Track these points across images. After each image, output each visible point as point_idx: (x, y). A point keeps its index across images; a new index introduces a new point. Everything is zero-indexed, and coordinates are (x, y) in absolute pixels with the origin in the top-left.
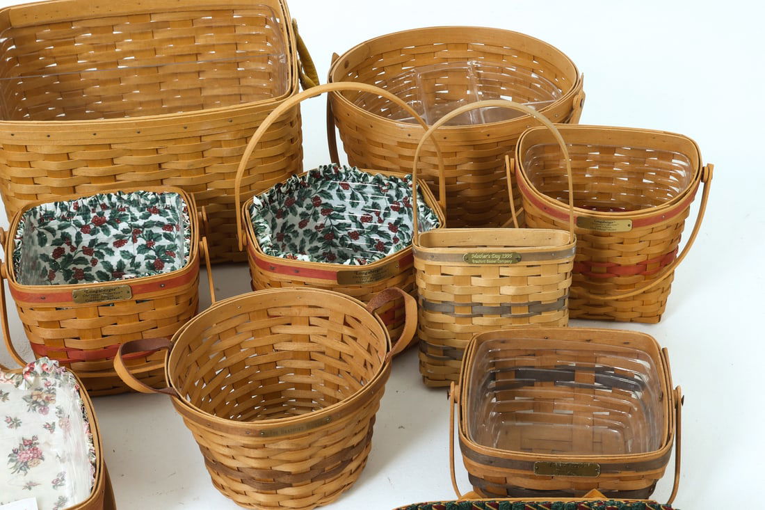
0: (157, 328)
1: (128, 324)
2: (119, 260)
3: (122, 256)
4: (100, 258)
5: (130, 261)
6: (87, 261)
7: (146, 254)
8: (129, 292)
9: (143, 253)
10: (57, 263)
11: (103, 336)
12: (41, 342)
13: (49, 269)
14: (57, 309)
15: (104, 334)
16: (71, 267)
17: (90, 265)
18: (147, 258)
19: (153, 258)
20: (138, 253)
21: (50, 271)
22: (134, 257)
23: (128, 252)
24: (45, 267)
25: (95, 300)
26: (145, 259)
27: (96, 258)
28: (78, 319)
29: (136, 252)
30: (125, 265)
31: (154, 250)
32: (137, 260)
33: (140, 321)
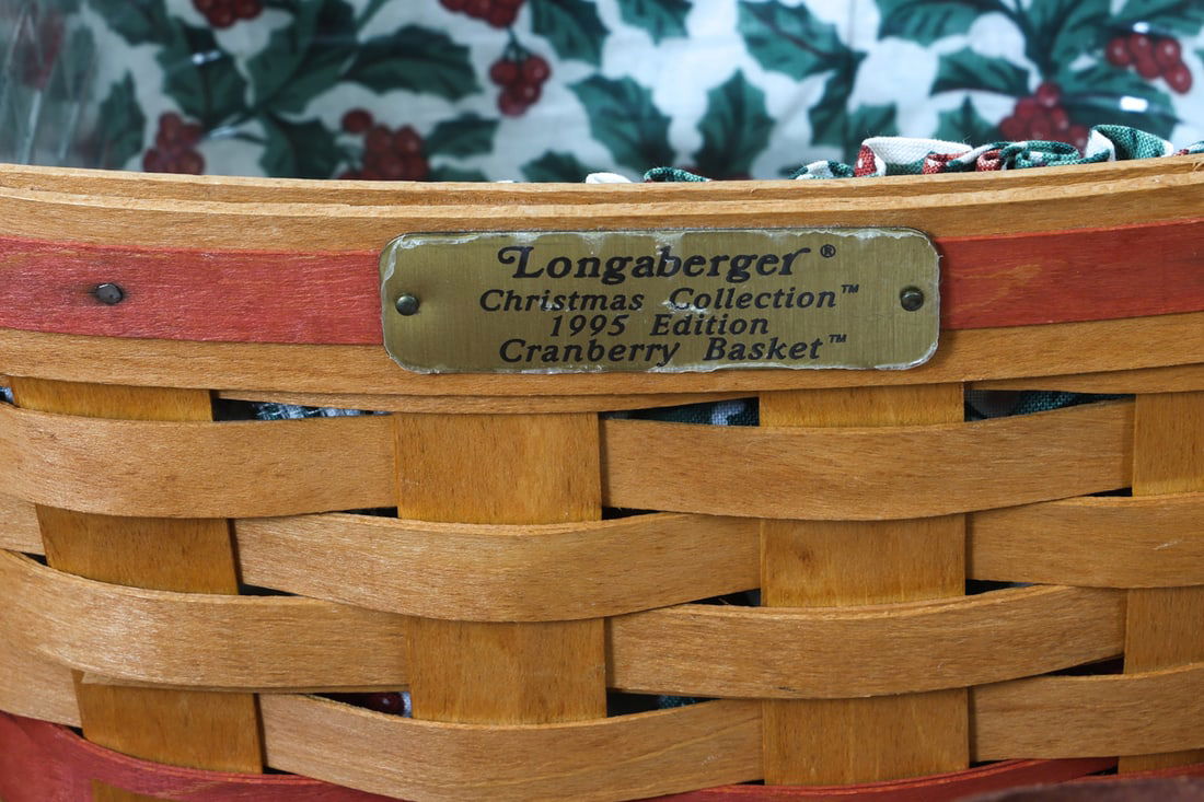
0: (1113, 665)
1: (862, 611)
2: (721, 75)
3: (755, 43)
4: (569, 50)
5: (815, 88)
6: (467, 71)
7: (951, 44)
8: (913, 300)
9: (925, 34)
10: (227, 60)
11: (620, 702)
12: (56, 705)
13: (155, 101)
14: (226, 408)
15: (630, 682)
16: (332, 104)
17: (484, 103)
18: (959, 75)
19: (1006, 79)
20: (887, 30)
21: (166, 120)
22: (844, 64)
23: (801, 13)
24: (127, 87)
25: (594, 353)
26: (941, 86)
27: (540, 45)
28: (407, 523)
29: (872, 18)
30: (765, 124)
31: (1019, 18)
32: (869, 90)
33: (974, 587)
